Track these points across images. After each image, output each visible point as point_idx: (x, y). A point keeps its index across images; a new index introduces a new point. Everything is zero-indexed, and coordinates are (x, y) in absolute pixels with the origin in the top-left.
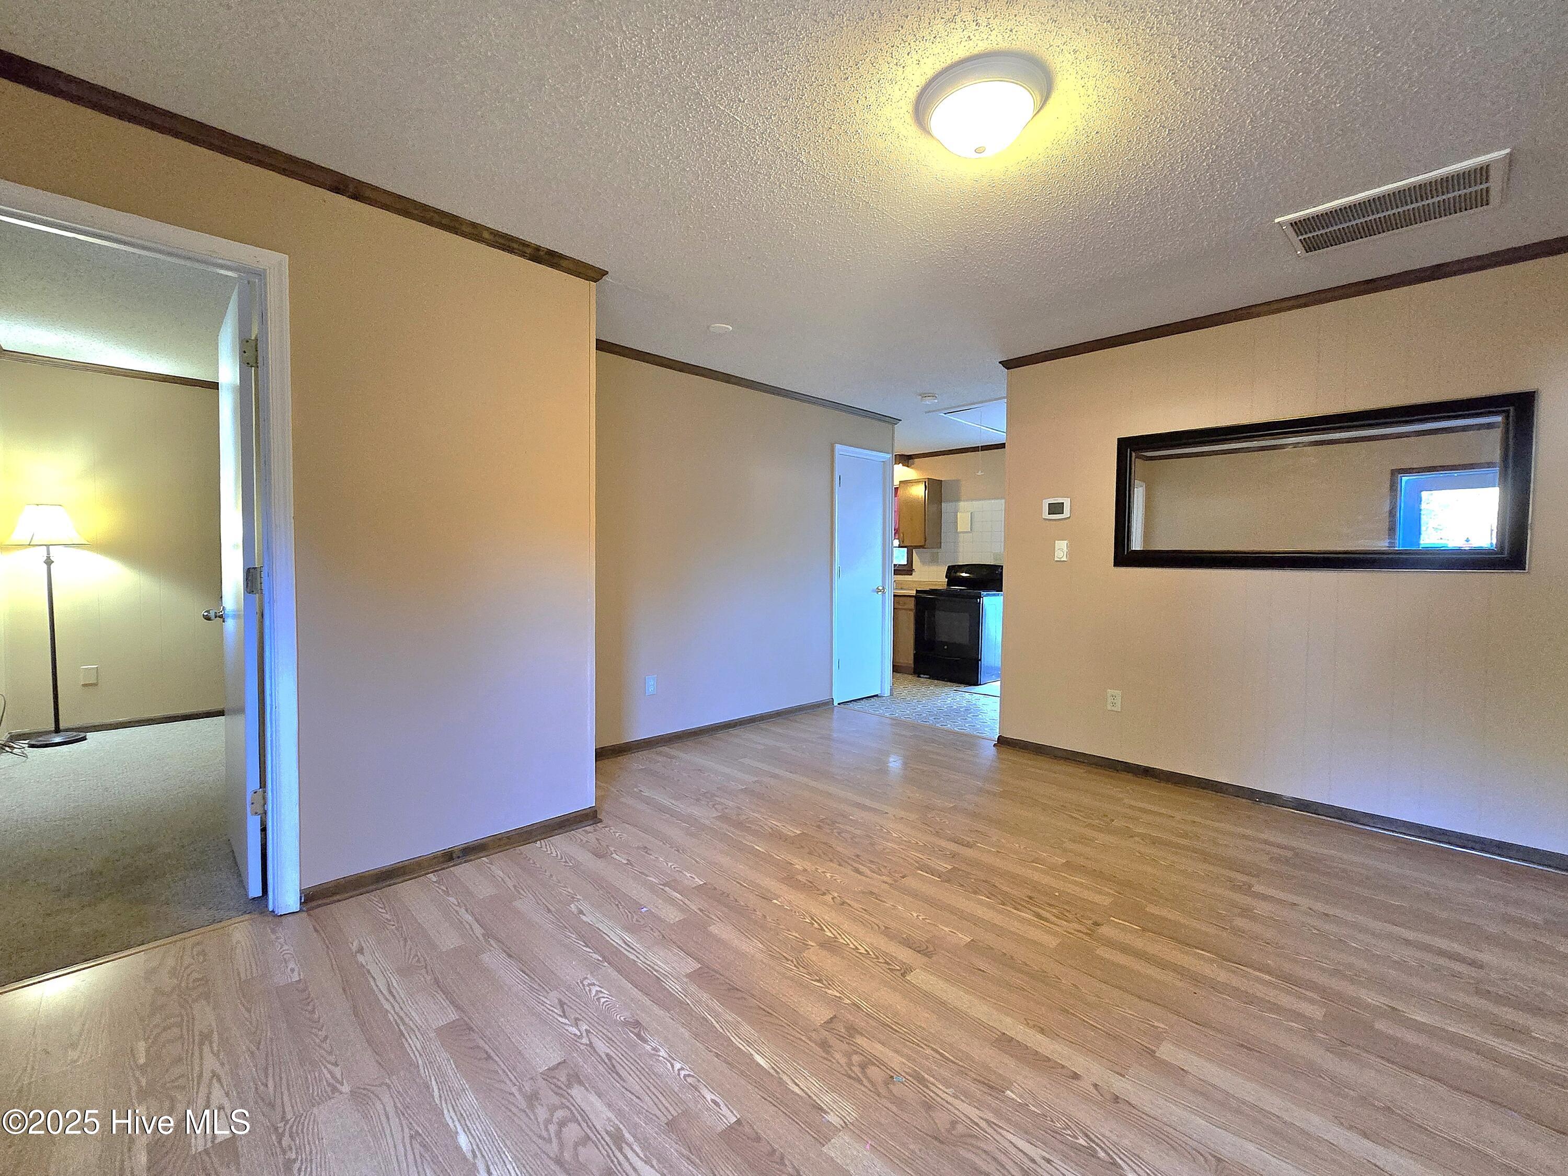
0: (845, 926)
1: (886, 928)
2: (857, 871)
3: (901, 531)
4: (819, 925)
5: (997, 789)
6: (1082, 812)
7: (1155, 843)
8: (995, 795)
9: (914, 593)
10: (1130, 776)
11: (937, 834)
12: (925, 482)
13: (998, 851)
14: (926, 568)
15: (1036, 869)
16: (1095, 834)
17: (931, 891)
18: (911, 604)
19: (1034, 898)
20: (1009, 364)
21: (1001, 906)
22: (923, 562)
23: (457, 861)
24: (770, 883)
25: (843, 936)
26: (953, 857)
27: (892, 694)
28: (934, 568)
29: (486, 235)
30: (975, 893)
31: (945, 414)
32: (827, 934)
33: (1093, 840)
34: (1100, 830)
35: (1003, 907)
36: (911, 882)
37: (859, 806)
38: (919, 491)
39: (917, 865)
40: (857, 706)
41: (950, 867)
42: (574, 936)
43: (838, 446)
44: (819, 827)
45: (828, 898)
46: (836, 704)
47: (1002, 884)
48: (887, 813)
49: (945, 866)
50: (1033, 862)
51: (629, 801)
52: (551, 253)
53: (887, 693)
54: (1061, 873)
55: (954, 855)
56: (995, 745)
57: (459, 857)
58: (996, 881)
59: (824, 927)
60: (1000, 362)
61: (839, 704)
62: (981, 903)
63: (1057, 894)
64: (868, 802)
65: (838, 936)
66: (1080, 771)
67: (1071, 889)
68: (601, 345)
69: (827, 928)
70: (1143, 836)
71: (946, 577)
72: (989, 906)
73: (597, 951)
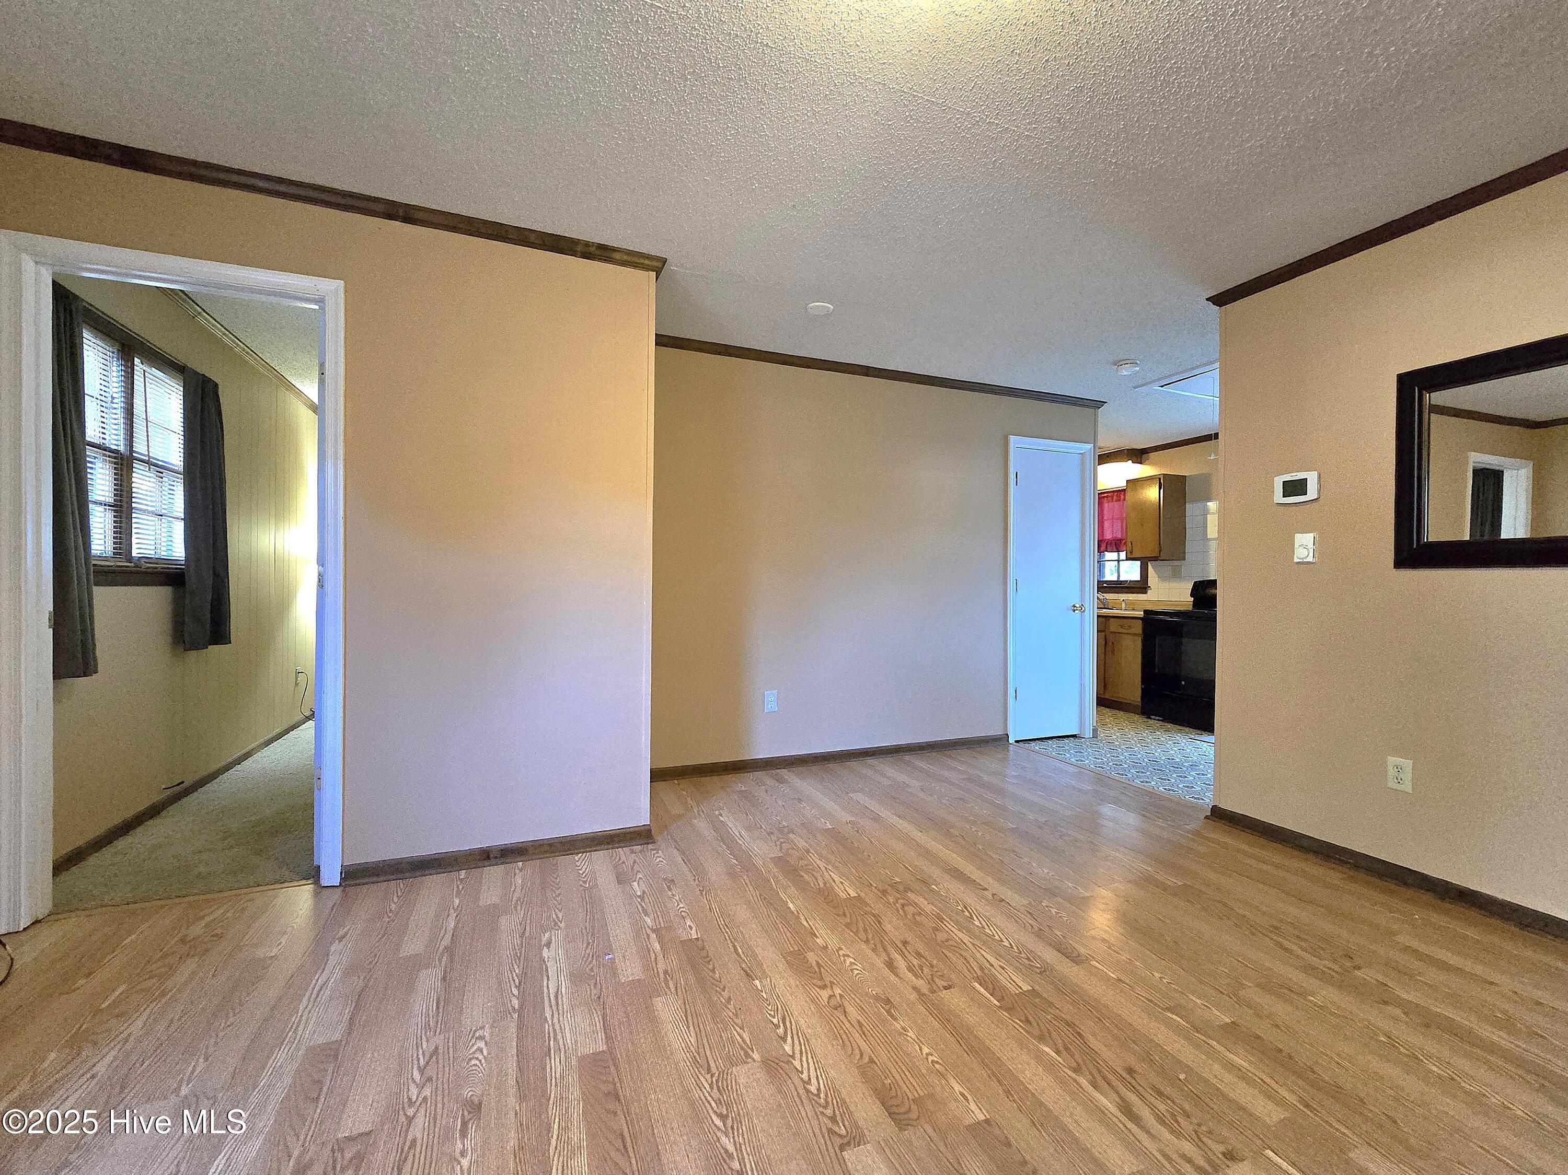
0: (816, 1044)
1: (872, 1061)
2: (890, 965)
3: (1129, 540)
4: (786, 1032)
5: (1173, 881)
6: (1306, 940)
7: (1427, 1026)
8: (1165, 890)
9: (1141, 614)
10: (1427, 897)
11: (1039, 934)
12: (1160, 479)
13: (1120, 980)
14: (1166, 585)
15: (1168, 1023)
16: (1312, 983)
17: (972, 1017)
18: (1138, 628)
19: (1135, 1071)
20: (1221, 300)
21: (1070, 1073)
22: (1162, 578)
23: (493, 861)
24: (768, 954)
25: (804, 1059)
26: (1041, 973)
27: (1095, 736)
28: (1175, 585)
29: (532, 238)
30: (1041, 1038)
31: (1162, 386)
32: (786, 1048)
33: (1303, 994)
34: (1325, 978)
35: (1074, 1075)
36: (954, 1000)
37: (957, 874)
38: (1152, 493)
39: (979, 973)
40: (1036, 746)
41: (1026, 987)
42: (517, 971)
43: (1012, 438)
44: (884, 892)
45: (825, 994)
46: (1011, 740)
47: (1094, 1035)
48: (985, 889)
49: (1022, 984)
50: (1169, 1009)
51: (701, 824)
52: (602, 247)
53: (1088, 734)
54: (1211, 1042)
55: (1046, 971)
56: (1206, 817)
57: (496, 858)
58: (1088, 1027)
59: (789, 1038)
60: (1207, 300)
61: (1016, 742)
62: (1039, 1057)
63: (1182, 1076)
64: (970, 870)
65: (798, 1055)
66: (1333, 876)
67: (1214, 1072)
68: (662, 341)
69: (792, 1037)
70: (1408, 1009)
71: (1191, 596)
72: (1051, 1068)
73: (522, 998)
